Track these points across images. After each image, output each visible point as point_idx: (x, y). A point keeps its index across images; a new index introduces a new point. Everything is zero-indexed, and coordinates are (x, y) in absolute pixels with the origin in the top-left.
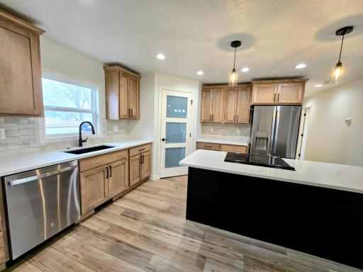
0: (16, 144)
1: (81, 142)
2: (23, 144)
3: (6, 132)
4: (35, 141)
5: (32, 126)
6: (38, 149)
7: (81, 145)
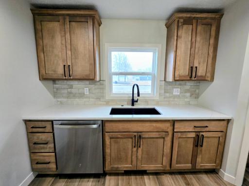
0: (93, 98)
1: (133, 102)
2: (97, 98)
3: (89, 90)
4: (103, 97)
5: (101, 86)
6: (105, 103)
7: (133, 105)
